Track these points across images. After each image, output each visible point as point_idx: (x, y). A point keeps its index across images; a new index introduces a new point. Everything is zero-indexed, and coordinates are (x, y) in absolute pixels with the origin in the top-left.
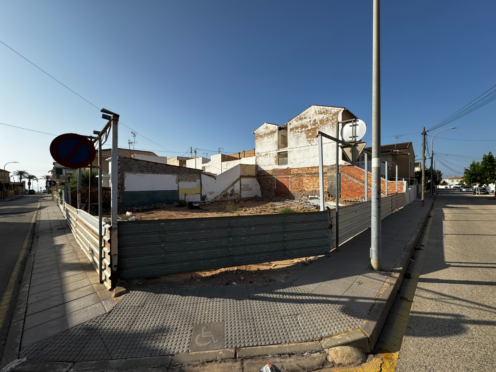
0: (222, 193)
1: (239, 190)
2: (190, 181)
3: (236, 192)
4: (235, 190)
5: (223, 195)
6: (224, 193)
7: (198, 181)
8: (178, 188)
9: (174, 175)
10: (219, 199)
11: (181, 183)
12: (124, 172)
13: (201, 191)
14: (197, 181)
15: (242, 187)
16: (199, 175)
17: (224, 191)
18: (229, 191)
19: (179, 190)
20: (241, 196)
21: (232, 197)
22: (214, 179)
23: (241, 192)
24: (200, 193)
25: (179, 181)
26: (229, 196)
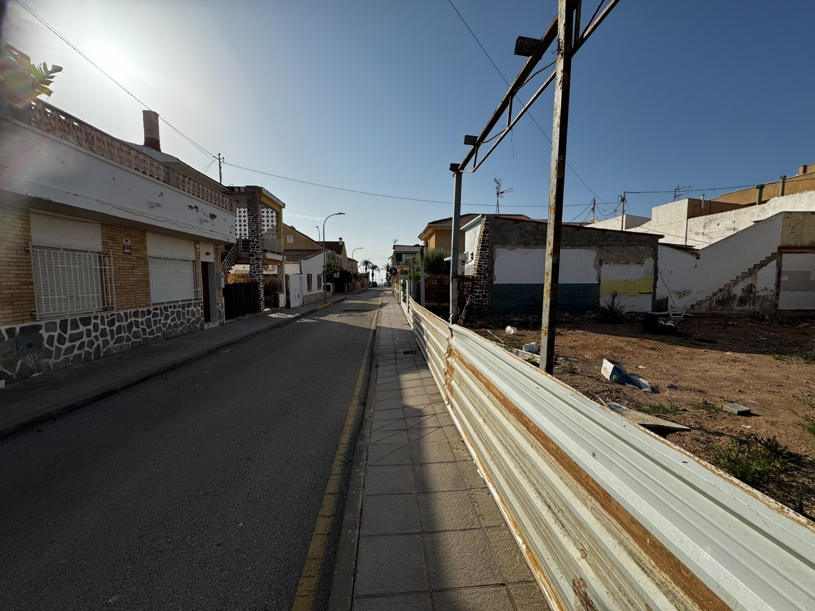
0: (715, 295)
1: (773, 287)
2: (627, 263)
3: (761, 294)
4: (759, 286)
5: (718, 302)
6: (720, 296)
7: (649, 262)
8: (599, 279)
9: (592, 249)
10: (703, 310)
11: (605, 267)
12: (495, 246)
13: (655, 287)
14: (645, 264)
15: (784, 278)
16: (652, 249)
17: (721, 290)
18: (738, 291)
19: (599, 284)
20: (776, 306)
21: (747, 307)
22: (693, 258)
23: (778, 294)
24: (651, 293)
25: (601, 264)
26: (736, 302)
